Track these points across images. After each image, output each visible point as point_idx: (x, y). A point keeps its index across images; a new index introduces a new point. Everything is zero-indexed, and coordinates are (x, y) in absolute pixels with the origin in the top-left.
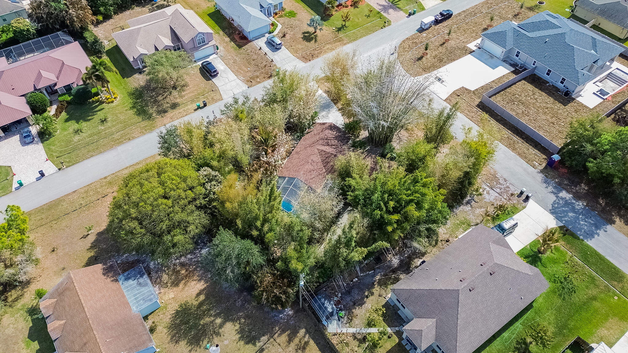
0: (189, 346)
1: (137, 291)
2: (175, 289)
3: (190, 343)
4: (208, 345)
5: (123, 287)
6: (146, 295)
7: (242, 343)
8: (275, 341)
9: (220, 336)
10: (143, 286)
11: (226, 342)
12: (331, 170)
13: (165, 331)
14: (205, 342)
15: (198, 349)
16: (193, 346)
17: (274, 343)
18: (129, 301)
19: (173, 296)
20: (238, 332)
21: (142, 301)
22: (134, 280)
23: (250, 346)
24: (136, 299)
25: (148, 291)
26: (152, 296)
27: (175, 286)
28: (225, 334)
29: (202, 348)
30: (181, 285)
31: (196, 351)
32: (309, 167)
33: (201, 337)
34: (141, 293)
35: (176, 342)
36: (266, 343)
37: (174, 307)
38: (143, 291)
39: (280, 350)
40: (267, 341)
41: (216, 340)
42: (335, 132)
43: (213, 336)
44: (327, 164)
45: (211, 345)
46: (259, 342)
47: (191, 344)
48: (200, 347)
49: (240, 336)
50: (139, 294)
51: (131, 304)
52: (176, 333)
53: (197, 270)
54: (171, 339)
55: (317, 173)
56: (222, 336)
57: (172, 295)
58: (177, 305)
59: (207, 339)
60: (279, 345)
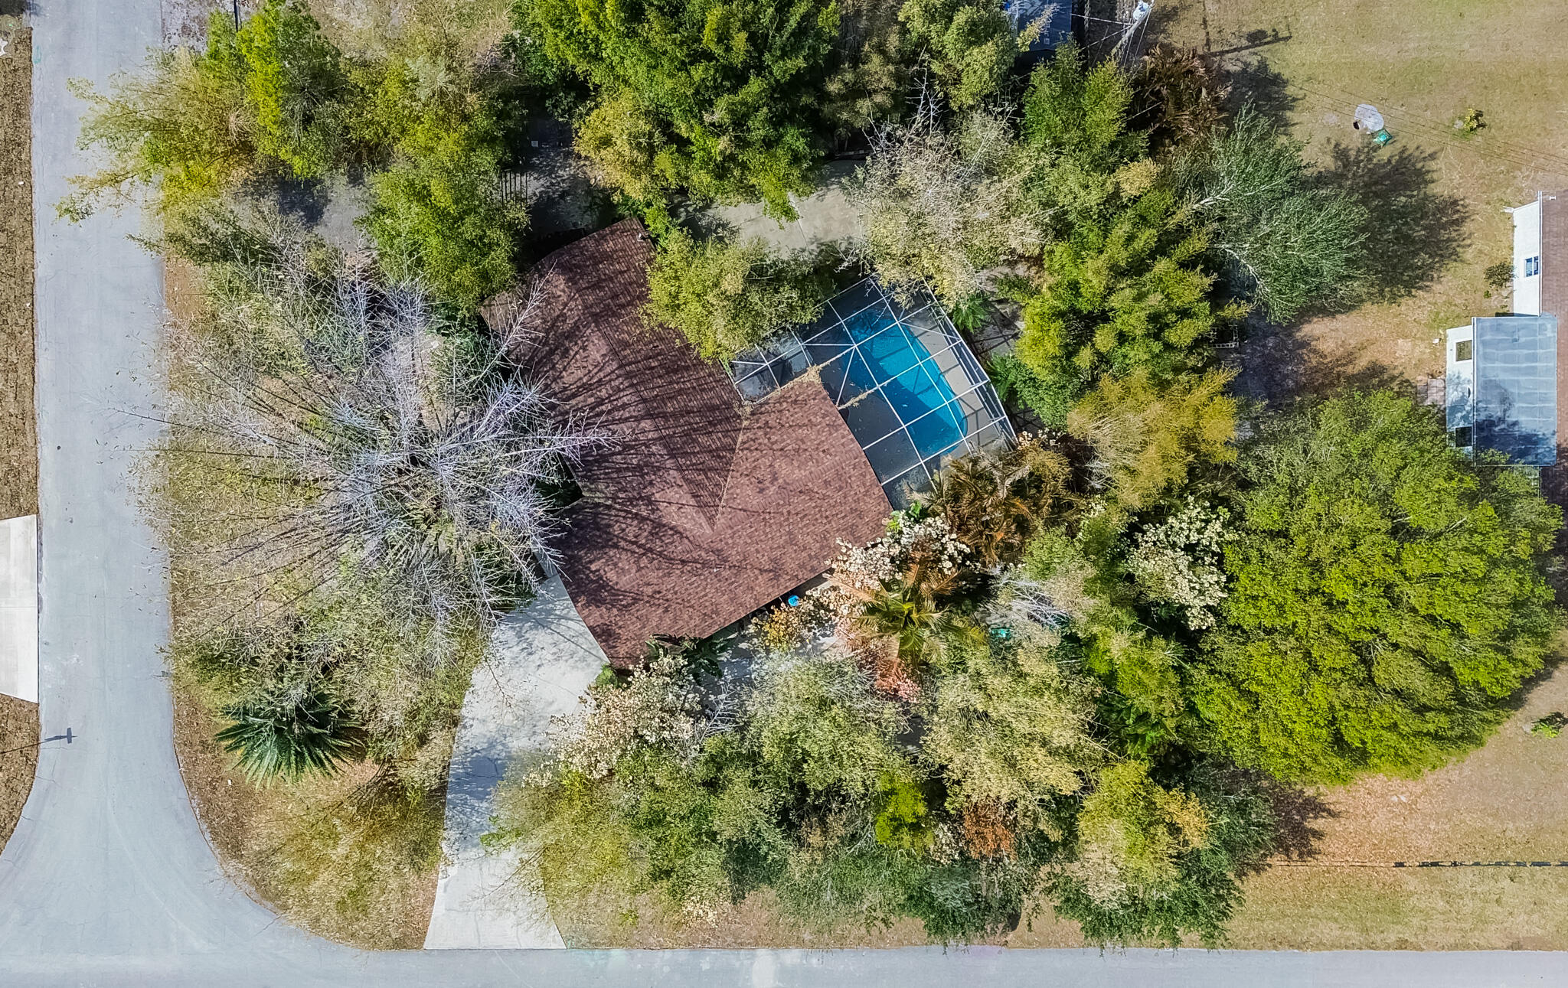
0: (1428, 172)
1: (1518, 382)
2: (1386, 361)
3: (1421, 178)
4: (1380, 140)
5: (1553, 420)
6: (1501, 353)
7: (1290, 90)
8: (1208, 40)
9: (1337, 145)
10: (1498, 386)
11: (1332, 119)
12: (720, 422)
13: (1469, 255)
14: (1384, 154)
15: (1411, 148)
16: (1419, 166)
17: (1214, 36)
18: (1553, 364)
19: (1400, 341)
20: (1286, 125)
21: (1522, 340)
22: (1515, 424)
23: (1274, 69)
24: (1534, 358)
25: (1493, 361)
26: (1488, 337)
27: (1383, 369)
28: (1324, 141)
29: (1399, 145)
30: (1362, 363)
31: (1418, 148)
32: (791, 472)
33: (1387, 176)
34: (1513, 369)
35: (1455, 203)
36: (1235, 50)
37: (1416, 307)
38: (1505, 370)
39: (1211, 8)
40: (1228, 52)
41: (1353, 142)
42: (593, 567)
43: (1357, 156)
44: (717, 449)
45: (1373, 135)
46: (1247, 64)
47: (1420, 173)
48: (1405, 149)
49: (1288, 114)
50: (1519, 369)
51: (1554, 349)
52: (1444, 227)
53: (1297, 383)
54: (1463, 220)
55: (774, 438)
56: (1333, 142)
57: (1403, 347)
58: (1403, 308)
59: (1375, 161)
60: (1205, 22)
